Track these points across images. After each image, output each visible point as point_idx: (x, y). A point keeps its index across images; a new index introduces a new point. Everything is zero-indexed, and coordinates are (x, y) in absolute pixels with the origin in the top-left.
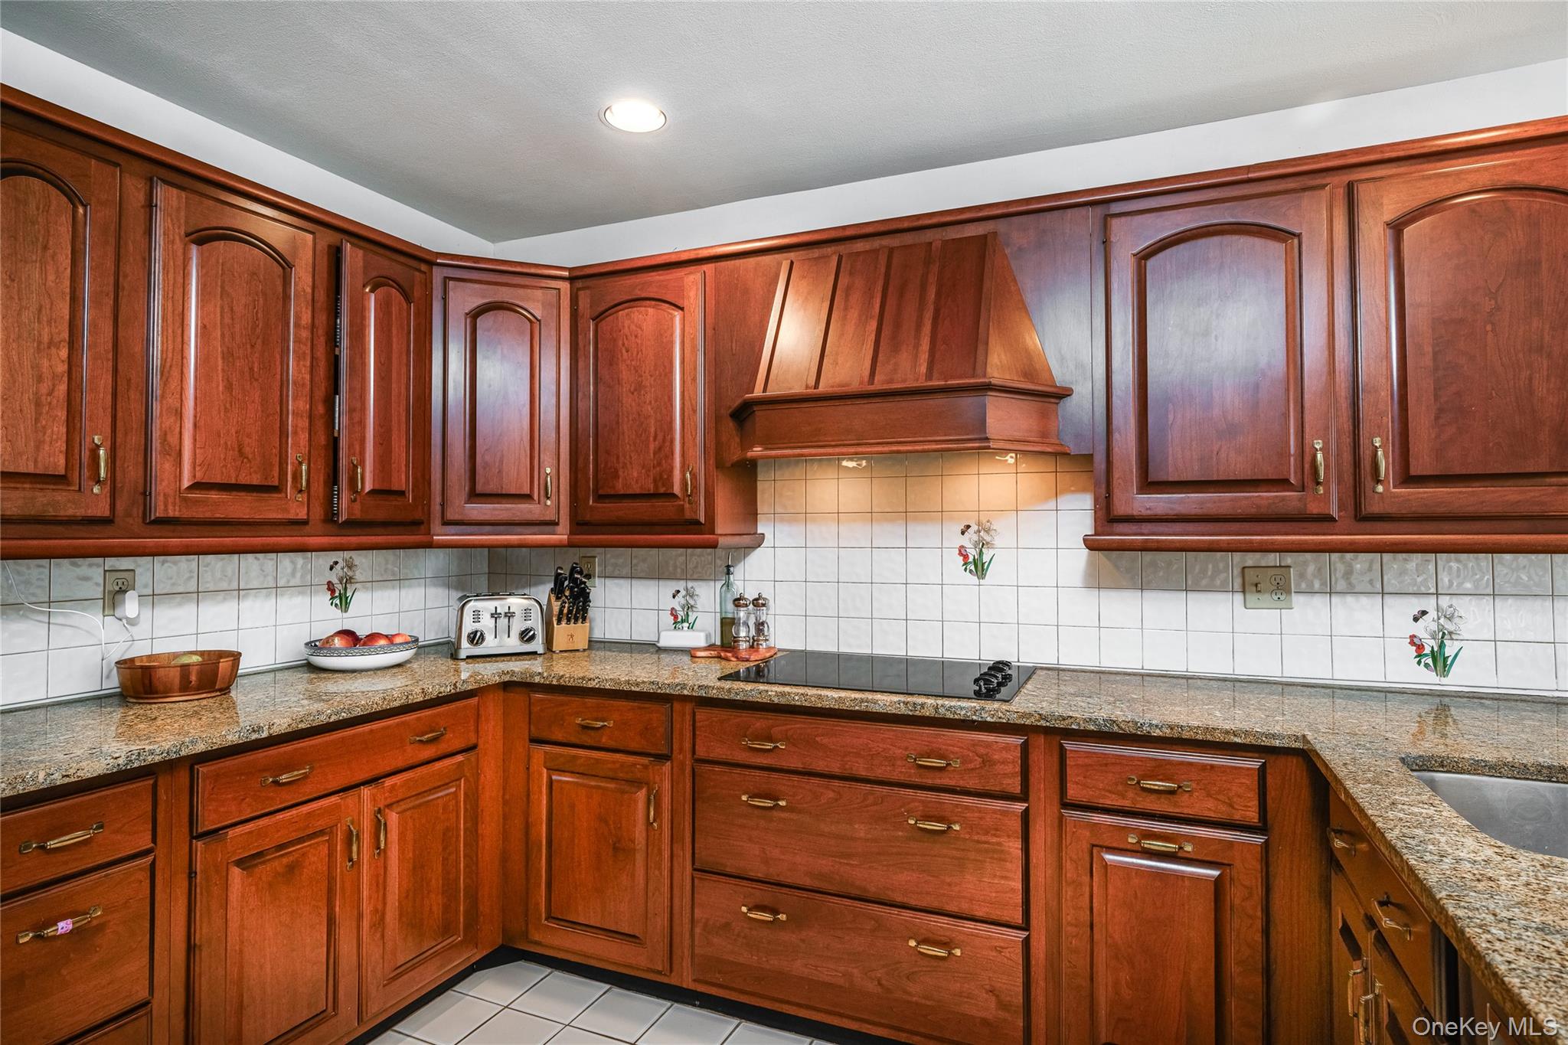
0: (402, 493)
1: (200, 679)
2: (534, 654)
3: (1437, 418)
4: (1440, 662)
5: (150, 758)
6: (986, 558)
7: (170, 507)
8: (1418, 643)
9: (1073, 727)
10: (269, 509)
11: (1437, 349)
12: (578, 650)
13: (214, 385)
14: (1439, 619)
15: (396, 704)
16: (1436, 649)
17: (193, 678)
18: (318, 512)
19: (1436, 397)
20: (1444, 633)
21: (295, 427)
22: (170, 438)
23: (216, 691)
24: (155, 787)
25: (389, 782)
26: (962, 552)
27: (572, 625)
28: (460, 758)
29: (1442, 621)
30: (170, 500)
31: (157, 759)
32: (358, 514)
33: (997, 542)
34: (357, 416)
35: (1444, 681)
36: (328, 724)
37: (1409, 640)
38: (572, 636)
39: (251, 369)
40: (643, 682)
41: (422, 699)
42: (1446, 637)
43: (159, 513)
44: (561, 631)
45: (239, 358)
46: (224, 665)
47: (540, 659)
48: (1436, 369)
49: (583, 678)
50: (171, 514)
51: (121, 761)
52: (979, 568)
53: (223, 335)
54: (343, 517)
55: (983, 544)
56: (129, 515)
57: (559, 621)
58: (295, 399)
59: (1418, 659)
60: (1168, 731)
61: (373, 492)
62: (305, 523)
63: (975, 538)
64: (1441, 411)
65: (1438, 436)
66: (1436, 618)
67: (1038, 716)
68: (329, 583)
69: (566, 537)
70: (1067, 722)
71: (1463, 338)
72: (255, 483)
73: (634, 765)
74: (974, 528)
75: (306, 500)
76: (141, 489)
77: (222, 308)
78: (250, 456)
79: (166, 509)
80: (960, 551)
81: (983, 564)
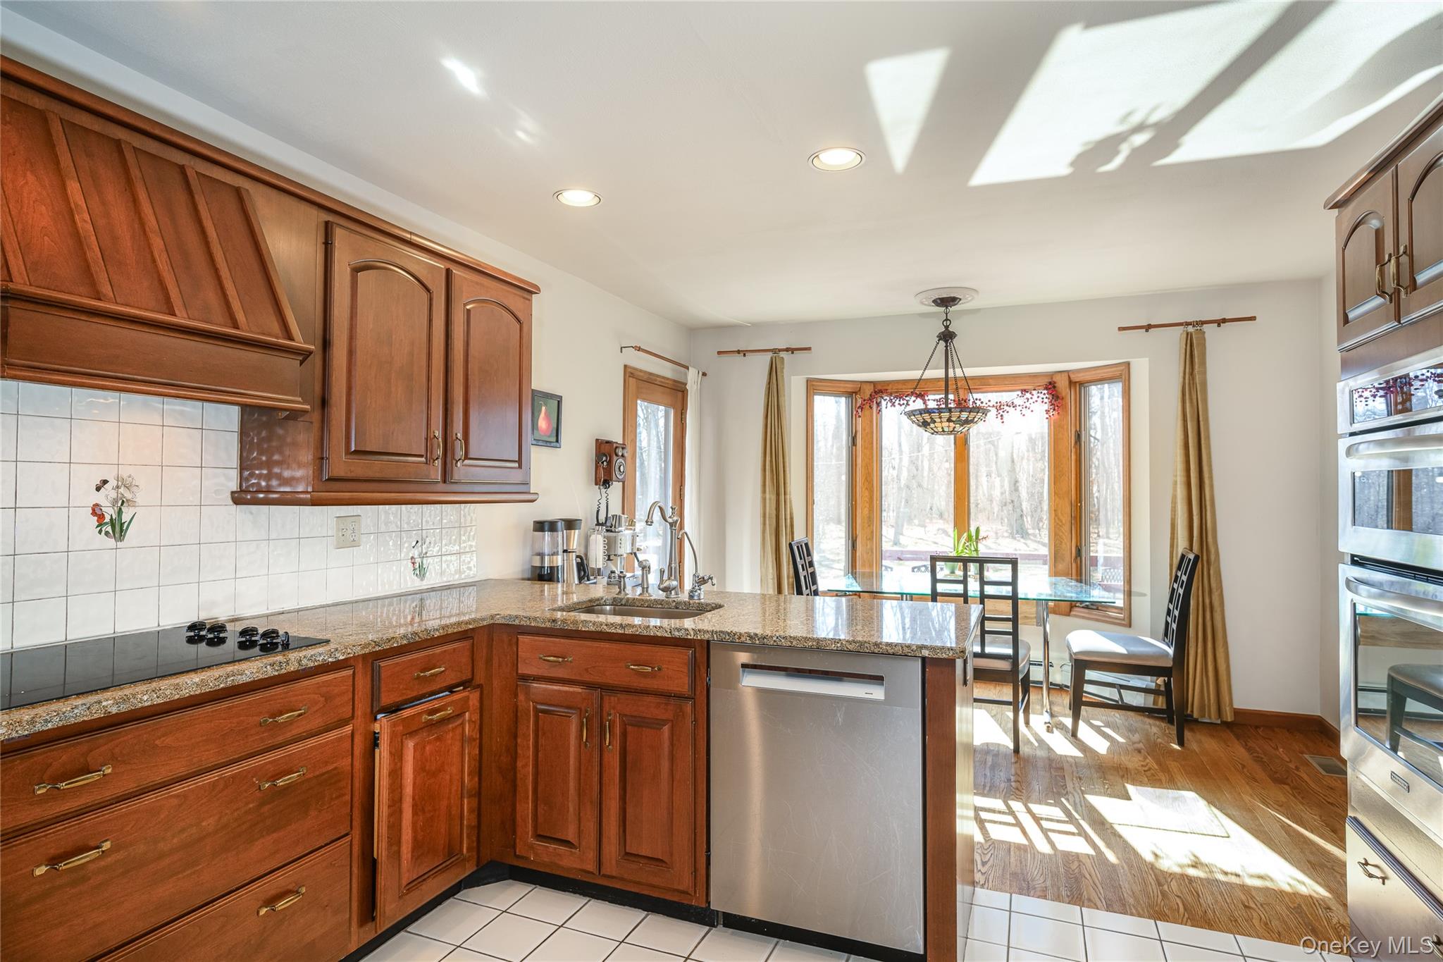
6: (126, 517)
9: (395, 645)
26: (97, 511)
33: (140, 498)
35: (425, 582)
52: (118, 529)
55: (123, 502)
63: (113, 494)
67: (373, 643)
70: (391, 642)
74: (113, 483)
80: (93, 510)
81: (122, 525)
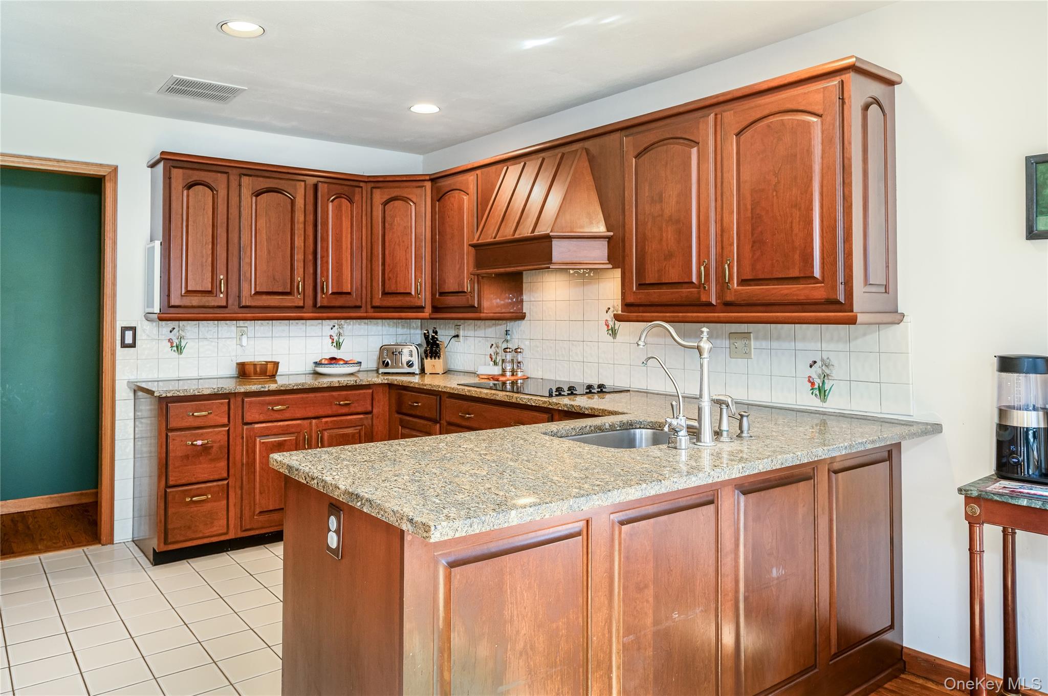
0: (349, 293)
1: (260, 370)
2: (413, 374)
3: (752, 247)
4: (822, 393)
5: (225, 391)
7: (247, 302)
8: (812, 381)
10: (287, 301)
11: (753, 207)
12: (439, 374)
13: (263, 252)
14: (822, 366)
15: (325, 386)
16: (820, 385)
17: (258, 370)
18: (310, 302)
19: (753, 234)
20: (825, 375)
21: (298, 266)
22: (247, 275)
23: (267, 376)
24: (229, 403)
25: (324, 420)
27: (433, 360)
28: (361, 416)
29: (824, 367)
30: (247, 299)
31: (227, 392)
32: (325, 303)
34: (325, 259)
36: (293, 389)
37: (807, 379)
38: (434, 366)
39: (278, 244)
40: (427, 384)
41: (338, 385)
42: (825, 378)
43: (243, 304)
44: (428, 362)
45: (273, 240)
46: (270, 366)
47: (417, 377)
48: (752, 218)
49: (409, 382)
50: (247, 304)
51: (216, 390)
53: (266, 232)
54: (319, 305)
56: (233, 305)
57: (427, 359)
58: (297, 254)
59: (812, 391)
60: (590, 411)
61: (333, 293)
62: (303, 307)
64: (754, 242)
65: (753, 257)
66: (821, 366)
68: (331, 336)
69: (428, 314)
71: (764, 200)
72: (280, 291)
73: (426, 425)
75: (302, 297)
76: (238, 295)
77: (266, 221)
78: (278, 280)
79: (246, 302)
